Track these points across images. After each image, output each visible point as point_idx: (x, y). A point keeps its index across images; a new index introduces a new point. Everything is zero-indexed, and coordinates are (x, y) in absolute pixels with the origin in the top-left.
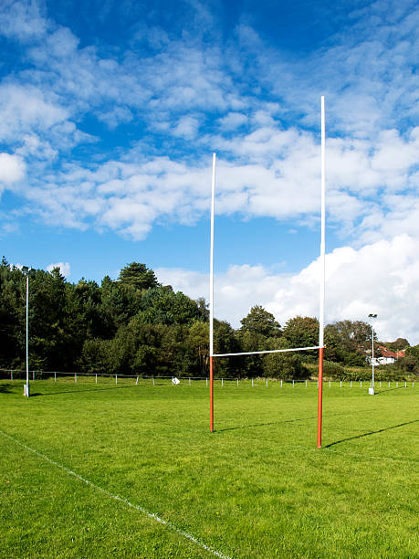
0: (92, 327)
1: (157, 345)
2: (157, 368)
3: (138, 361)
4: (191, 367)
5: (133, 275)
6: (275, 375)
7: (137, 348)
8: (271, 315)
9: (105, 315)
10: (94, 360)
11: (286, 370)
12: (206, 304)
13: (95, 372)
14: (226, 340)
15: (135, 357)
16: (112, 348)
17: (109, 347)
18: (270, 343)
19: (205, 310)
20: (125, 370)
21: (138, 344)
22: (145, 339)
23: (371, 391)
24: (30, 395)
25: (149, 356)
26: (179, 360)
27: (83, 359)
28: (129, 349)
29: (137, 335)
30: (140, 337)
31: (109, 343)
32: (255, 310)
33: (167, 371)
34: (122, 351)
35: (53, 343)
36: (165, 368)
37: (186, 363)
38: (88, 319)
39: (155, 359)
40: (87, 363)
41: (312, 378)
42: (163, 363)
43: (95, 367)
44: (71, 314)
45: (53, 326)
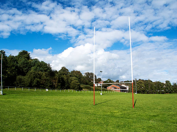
0: (17, 71)
1: (40, 78)
2: (40, 86)
3: (35, 83)
4: (50, 86)
5: (23, 54)
6: (73, 88)
7: (34, 79)
8: (68, 70)
9: (20, 68)
10: (20, 83)
11: (77, 87)
12: (50, 65)
13: (20, 86)
14: (60, 77)
15: (33, 82)
16: (26, 79)
17: (25, 78)
18: (71, 79)
19: (50, 67)
20: (31, 86)
21: (34, 78)
22: (36, 76)
23: (101, 94)
24: (3, 94)
25: (38, 82)
26: (47, 83)
27: (17, 82)
28: (31, 79)
29: (34, 75)
30: (35, 76)
31: (25, 77)
32: (63, 68)
33: (43, 87)
34: (30, 80)
35: (6, 76)
36: (43, 86)
37: (49, 84)
38: (16, 69)
39: (40, 83)
40: (18, 84)
41: (83, 90)
42: (42, 84)
43: (21, 85)
44: (10, 67)
45: (7, 71)
